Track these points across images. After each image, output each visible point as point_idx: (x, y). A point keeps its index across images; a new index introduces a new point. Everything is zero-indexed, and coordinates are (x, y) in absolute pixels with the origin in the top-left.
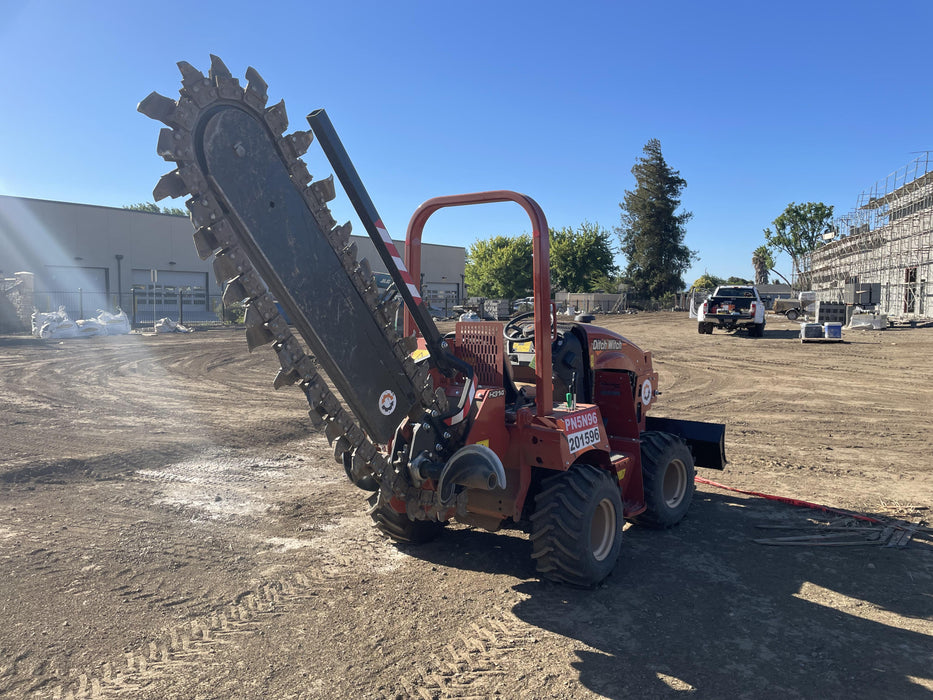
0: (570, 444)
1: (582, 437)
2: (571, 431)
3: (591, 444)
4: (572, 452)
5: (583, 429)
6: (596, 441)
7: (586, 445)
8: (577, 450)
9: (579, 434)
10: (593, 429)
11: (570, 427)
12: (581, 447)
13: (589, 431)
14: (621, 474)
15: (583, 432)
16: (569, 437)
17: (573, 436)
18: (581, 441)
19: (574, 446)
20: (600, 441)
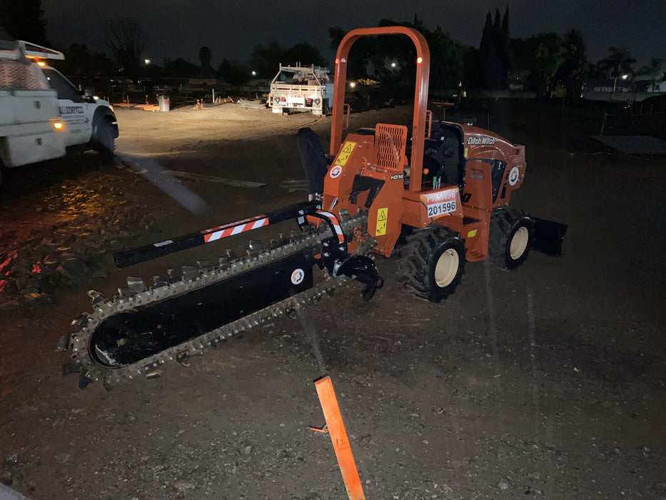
0: (429, 212)
1: (440, 207)
3: (447, 212)
4: (429, 217)
6: (452, 210)
7: (443, 213)
8: (434, 215)
9: (437, 205)
10: (450, 202)
12: (438, 214)
13: (446, 203)
14: (472, 234)
15: (442, 204)
16: (429, 206)
17: (432, 206)
18: (439, 210)
19: (432, 212)
20: (455, 210)
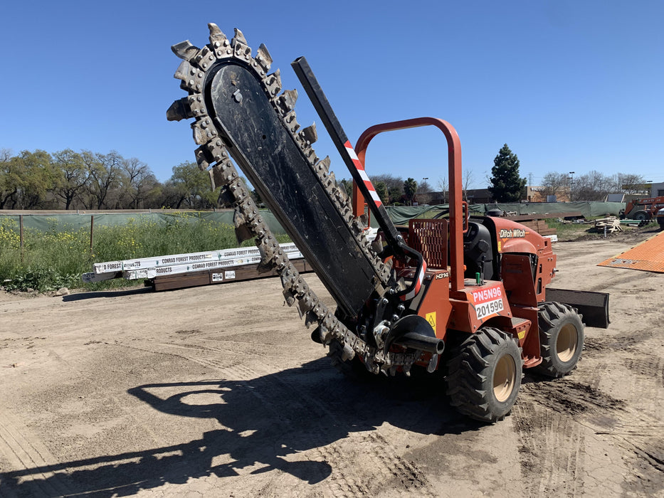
0: (478, 313)
1: (488, 307)
2: (479, 302)
3: (495, 312)
4: (478, 319)
5: (489, 300)
6: (499, 310)
7: (491, 313)
8: (483, 317)
9: (485, 305)
10: (497, 301)
11: (477, 299)
12: (487, 314)
13: (493, 302)
14: (522, 335)
15: (489, 303)
16: (477, 307)
17: (480, 306)
18: (487, 310)
19: (481, 313)
20: (503, 309)
